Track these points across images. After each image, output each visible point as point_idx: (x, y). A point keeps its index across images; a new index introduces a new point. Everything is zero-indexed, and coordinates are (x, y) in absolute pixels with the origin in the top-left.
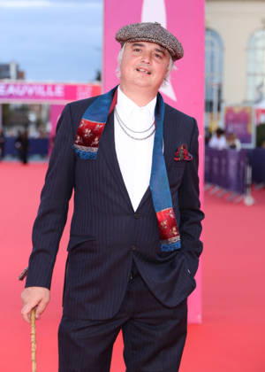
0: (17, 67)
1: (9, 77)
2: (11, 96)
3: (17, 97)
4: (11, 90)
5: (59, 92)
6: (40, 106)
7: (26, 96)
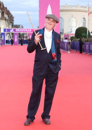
0: (22, 25)
1: (20, 28)
2: (20, 31)
3: (22, 31)
4: (21, 30)
5: (30, 30)
6: (27, 33)
7: (24, 31)
